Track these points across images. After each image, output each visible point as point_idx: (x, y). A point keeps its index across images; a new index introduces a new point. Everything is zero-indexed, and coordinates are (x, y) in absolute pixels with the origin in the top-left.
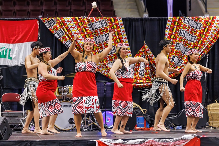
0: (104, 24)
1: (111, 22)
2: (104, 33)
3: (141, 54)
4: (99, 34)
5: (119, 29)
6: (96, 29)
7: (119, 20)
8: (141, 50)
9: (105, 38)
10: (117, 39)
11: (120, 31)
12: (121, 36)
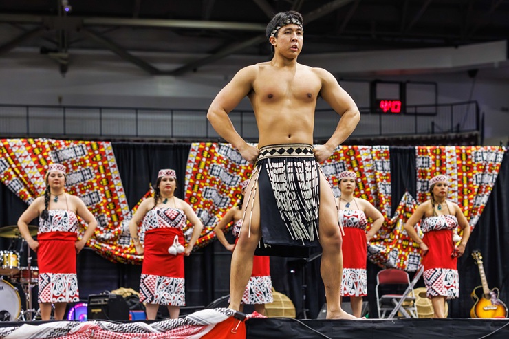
0: (80, 153)
1: (92, 150)
2: (80, 167)
4: (71, 170)
5: (106, 162)
6: (64, 160)
7: (105, 147)
9: (81, 176)
11: (108, 165)
12: (109, 174)
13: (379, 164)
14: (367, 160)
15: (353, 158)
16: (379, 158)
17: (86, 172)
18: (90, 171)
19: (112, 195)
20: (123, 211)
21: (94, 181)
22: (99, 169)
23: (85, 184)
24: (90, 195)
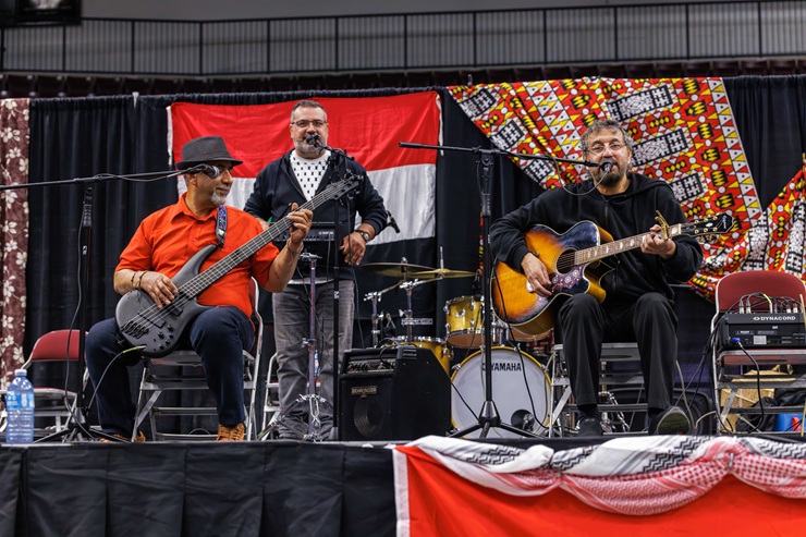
0: (662, 101)
1: (686, 94)
2: (662, 128)
3: (792, 198)
4: (645, 134)
5: (714, 116)
6: (632, 116)
7: (712, 87)
8: (792, 186)
9: (664, 146)
10: (705, 149)
11: (717, 121)
12: (721, 139)
17: (674, 137)
18: (682, 134)
19: (727, 179)
20: (750, 210)
21: (690, 155)
22: (699, 130)
23: (673, 161)
24: (682, 181)
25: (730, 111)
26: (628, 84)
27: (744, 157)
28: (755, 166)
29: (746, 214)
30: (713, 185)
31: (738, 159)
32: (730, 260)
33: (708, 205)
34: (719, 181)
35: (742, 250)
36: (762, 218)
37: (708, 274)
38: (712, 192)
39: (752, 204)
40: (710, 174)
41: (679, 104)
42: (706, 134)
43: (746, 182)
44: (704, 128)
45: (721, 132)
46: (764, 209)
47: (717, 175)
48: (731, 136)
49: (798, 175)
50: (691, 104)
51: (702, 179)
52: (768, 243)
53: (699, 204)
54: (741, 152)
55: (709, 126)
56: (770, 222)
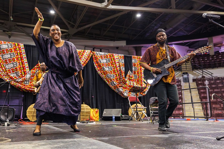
0: (10, 47)
1: (15, 46)
2: (9, 52)
3: (36, 69)
4: (6, 53)
5: (21, 51)
6: (3, 49)
7: (21, 45)
8: (36, 67)
9: (10, 56)
10: (18, 58)
11: (22, 52)
12: (22, 56)
13: (121, 60)
14: (117, 59)
15: (112, 58)
16: (121, 58)
17: (12, 54)
18: (14, 54)
19: (23, 64)
20: (27, 71)
21: (15, 58)
22: (18, 54)
23: (11, 59)
24: (13, 63)
25: (24, 51)
26: (3, 42)
27: (26, 60)
28: (29, 62)
29: (26, 71)
30: (20, 65)
31: (25, 60)
32: (22, 80)
33: (18, 69)
34: (21, 64)
35: (25, 78)
36: (29, 72)
37: (17, 83)
38: (19, 66)
39: (27, 70)
40: (19, 63)
41: (14, 48)
42: (19, 55)
43: (27, 65)
44: (19, 53)
45: (22, 55)
46: (30, 71)
47: (21, 63)
48: (24, 56)
49: (37, 65)
50: (16, 48)
51: (17, 63)
52: (30, 78)
53: (16, 68)
54: (26, 59)
55: (20, 53)
56: (31, 73)
